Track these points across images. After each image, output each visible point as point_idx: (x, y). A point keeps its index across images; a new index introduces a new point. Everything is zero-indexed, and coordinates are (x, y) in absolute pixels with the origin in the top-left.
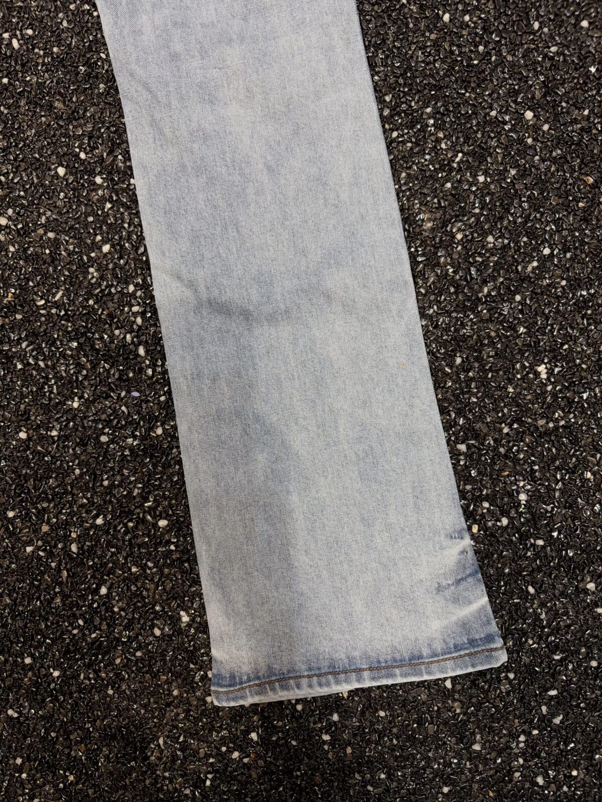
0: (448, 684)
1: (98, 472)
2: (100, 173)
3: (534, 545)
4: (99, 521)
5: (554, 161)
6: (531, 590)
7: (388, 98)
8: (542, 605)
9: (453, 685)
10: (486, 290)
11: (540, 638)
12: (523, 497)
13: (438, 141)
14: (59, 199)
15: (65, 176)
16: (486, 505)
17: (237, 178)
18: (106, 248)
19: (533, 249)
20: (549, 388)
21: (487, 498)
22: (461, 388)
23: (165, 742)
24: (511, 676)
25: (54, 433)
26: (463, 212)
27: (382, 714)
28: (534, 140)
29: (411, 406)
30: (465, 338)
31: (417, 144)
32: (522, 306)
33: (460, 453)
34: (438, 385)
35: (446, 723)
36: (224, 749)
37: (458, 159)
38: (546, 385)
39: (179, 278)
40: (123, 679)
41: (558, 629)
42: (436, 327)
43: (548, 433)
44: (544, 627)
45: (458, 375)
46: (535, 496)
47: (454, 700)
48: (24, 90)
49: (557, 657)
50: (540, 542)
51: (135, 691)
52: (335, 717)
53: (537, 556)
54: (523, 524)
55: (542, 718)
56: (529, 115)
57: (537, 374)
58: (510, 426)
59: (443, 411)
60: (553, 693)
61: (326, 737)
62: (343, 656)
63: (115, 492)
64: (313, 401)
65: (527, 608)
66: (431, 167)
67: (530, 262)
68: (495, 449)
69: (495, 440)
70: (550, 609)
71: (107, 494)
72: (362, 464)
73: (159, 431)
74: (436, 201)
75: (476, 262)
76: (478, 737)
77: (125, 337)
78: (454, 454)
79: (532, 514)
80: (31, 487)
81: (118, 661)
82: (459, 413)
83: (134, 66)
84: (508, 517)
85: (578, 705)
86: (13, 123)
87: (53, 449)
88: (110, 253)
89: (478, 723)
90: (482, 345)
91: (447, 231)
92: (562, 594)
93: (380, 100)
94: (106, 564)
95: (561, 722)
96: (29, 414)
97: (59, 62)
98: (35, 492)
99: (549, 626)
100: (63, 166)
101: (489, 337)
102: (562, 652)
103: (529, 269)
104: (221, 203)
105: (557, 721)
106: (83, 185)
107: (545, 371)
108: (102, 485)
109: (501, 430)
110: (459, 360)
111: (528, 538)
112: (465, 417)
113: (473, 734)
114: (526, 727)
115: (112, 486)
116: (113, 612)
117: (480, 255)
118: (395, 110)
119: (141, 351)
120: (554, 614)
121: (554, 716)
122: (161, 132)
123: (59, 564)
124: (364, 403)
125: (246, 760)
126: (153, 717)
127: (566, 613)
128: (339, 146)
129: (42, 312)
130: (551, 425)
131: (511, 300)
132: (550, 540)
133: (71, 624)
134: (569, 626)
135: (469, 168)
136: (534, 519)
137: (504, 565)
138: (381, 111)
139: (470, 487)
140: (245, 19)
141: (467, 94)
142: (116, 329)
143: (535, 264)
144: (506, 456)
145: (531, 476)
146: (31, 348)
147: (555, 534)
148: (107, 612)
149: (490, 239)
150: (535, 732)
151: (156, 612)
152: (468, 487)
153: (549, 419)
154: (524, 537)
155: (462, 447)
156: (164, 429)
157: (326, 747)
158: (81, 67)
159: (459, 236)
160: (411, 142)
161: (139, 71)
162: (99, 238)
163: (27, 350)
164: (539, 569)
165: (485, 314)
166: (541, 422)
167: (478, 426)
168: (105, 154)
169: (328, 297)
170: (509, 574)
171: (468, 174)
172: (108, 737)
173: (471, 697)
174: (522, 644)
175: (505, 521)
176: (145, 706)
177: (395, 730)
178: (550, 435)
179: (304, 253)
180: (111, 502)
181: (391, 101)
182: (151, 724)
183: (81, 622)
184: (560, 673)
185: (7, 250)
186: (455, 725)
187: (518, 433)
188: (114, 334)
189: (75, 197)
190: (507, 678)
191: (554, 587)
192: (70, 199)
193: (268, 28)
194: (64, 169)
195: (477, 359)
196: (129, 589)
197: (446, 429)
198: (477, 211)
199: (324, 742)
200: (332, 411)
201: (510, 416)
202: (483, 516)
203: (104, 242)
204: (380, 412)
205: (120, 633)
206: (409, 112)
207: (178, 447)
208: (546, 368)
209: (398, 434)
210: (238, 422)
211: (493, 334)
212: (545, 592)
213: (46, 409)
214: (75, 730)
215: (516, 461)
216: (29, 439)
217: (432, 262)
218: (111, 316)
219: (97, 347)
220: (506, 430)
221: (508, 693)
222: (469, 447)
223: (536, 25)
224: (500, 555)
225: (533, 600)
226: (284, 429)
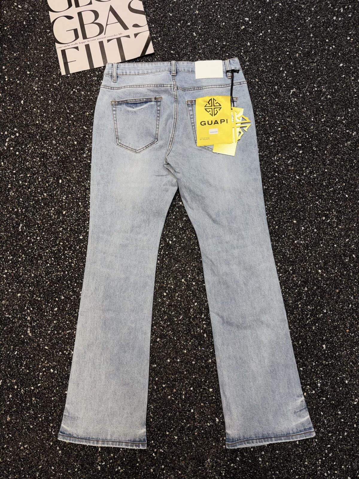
0: (298, 443)
2: (195, 282)
3: (322, 400)
4: (192, 389)
5: (327, 285)
6: (322, 413)
7: (279, 264)
8: (325, 418)
9: (299, 443)
10: (308, 322)
11: (325, 428)
12: (319, 385)
13: (293, 277)
16: (308, 387)
17: (235, 286)
18: (196, 304)
19: (321, 310)
20: (326, 352)
21: (308, 385)
22: (301, 351)
23: (210, 461)
24: (316, 440)
25: (179, 360)
26: (301, 299)
27: (277, 452)
29: (287, 357)
30: (302, 336)
31: (287, 278)
33: (301, 371)
34: (295, 350)
35: (297, 455)
36: (229, 463)
38: (325, 351)
39: (218, 315)
40: (198, 440)
41: (330, 426)
42: (294, 332)
43: (326, 365)
44: (326, 425)
45: (300, 347)
46: (322, 384)
47: (299, 448)
49: (330, 435)
50: (324, 399)
51: (201, 444)
52: (263, 453)
53: (323, 403)
54: (319, 393)
55: (326, 454)
56: (320, 271)
57: (323, 347)
58: (315, 363)
59: (296, 357)
60: (329, 446)
61: (260, 459)
62: (266, 433)
63: (196, 379)
64: (257, 353)
65: (320, 419)
67: (320, 314)
68: (311, 370)
69: (311, 367)
70: (328, 419)
72: (272, 374)
73: (210, 361)
76: (307, 460)
78: (299, 371)
79: (322, 390)
81: (196, 434)
82: (300, 358)
83: (208, 255)
84: (315, 391)
85: (336, 450)
88: (197, 305)
89: (306, 455)
90: (307, 338)
92: (331, 415)
93: (276, 265)
94: (193, 402)
95: (332, 455)
97: (184, 248)
99: (327, 425)
101: (309, 336)
102: (332, 433)
103: (320, 316)
104: (230, 293)
105: (330, 455)
109: (313, 364)
110: (300, 342)
111: (321, 397)
112: (302, 360)
113: (305, 459)
114: (321, 457)
116: (195, 418)
117: (306, 311)
118: (281, 268)
119: (205, 335)
120: (329, 421)
121: (329, 453)
122: (214, 272)
123: (179, 402)
124: (273, 355)
125: (235, 467)
126: (207, 452)
127: (332, 421)
128: (265, 278)
130: (327, 363)
131: (315, 325)
132: (327, 398)
133: (182, 422)
134: (333, 425)
135: (303, 286)
136: (322, 391)
137: (314, 405)
138: (277, 268)
140: (238, 240)
143: (322, 315)
144: (314, 372)
145: (321, 378)
147: (329, 396)
148: (193, 417)
149: (309, 307)
150: (324, 458)
151: (208, 418)
152: (303, 381)
153: (326, 361)
154: (320, 397)
155: (301, 369)
156: (212, 360)
157: (260, 463)
159: (300, 306)
161: (210, 257)
162: (194, 301)
164: (324, 407)
166: (324, 362)
167: (306, 362)
169: (262, 323)
170: (315, 408)
172: (192, 459)
173: (304, 447)
174: (319, 430)
175: (314, 392)
176: (204, 449)
177: (281, 457)
179: (255, 308)
180: (195, 383)
182: (206, 455)
183: (185, 421)
184: (331, 439)
185: (166, 303)
186: (299, 456)
187: (317, 365)
190: (315, 441)
191: (329, 413)
193: (244, 243)
195: (305, 342)
196: (200, 410)
197: (297, 363)
198: (305, 298)
199: (260, 461)
200: (263, 357)
202: (307, 390)
203: (196, 302)
204: (278, 358)
205: (197, 425)
206: (285, 269)
207: (216, 366)
209: (283, 365)
210: (234, 359)
211: (310, 335)
212: (326, 414)
214: (182, 456)
215: (317, 373)
216: (170, 362)
217: (292, 313)
220: (314, 364)
221: (315, 446)
222: (303, 369)
223: (322, 245)
224: (313, 402)
225: (322, 416)
226: (248, 362)
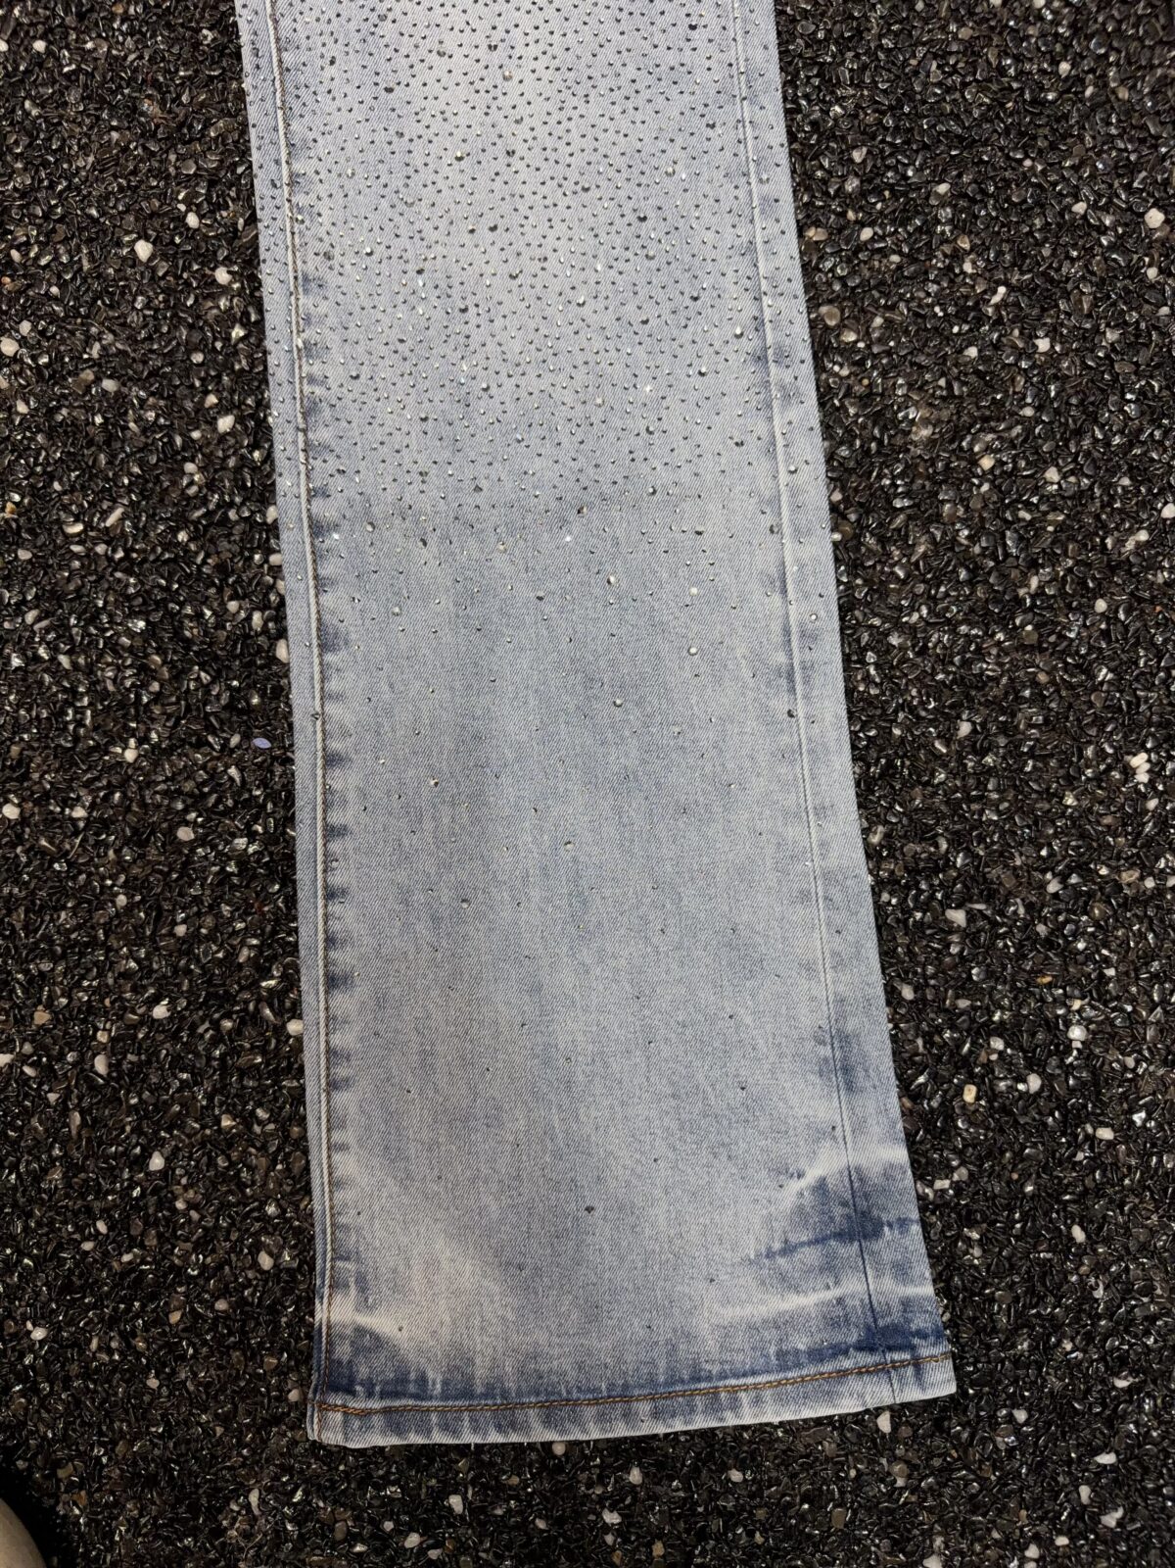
1: (166, 906)
14: (134, 308)
15: (150, 259)
28: (1161, 271)
32: (1108, 624)
37: (996, 299)
48: (79, 70)
66: (937, 309)
71: (181, 954)
74: (942, 382)
75: (1020, 520)
77: (249, 618)
80: (18, 926)
86: (49, 139)
87: (72, 847)
91: (961, 448)
96: (28, 767)
98: (27, 936)
100: (147, 239)
106: (187, 284)
107: (1147, 766)
108: (171, 934)
115: (194, 937)
129: (76, 548)
139: (968, 1003)
141: (1028, 163)
142: (231, 598)
146: (44, 623)
158: (205, 32)
160: (900, 253)
163: (36, 627)
165: (1029, 633)
168: (241, 221)
171: (1016, 332)
178: (1146, 904)
181: (864, 161)
188: (227, 610)
189: (167, 308)
192: (157, 310)
194: (150, 246)
201: (1064, 858)
208: (1149, 761)
213: (67, 759)
218: (222, 569)
219: (187, 634)
